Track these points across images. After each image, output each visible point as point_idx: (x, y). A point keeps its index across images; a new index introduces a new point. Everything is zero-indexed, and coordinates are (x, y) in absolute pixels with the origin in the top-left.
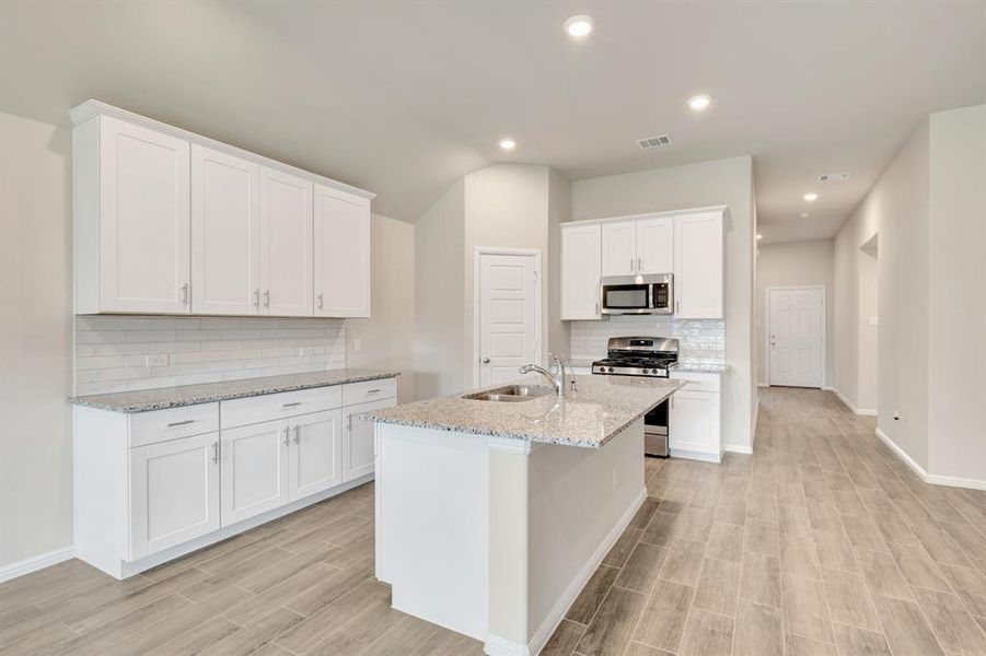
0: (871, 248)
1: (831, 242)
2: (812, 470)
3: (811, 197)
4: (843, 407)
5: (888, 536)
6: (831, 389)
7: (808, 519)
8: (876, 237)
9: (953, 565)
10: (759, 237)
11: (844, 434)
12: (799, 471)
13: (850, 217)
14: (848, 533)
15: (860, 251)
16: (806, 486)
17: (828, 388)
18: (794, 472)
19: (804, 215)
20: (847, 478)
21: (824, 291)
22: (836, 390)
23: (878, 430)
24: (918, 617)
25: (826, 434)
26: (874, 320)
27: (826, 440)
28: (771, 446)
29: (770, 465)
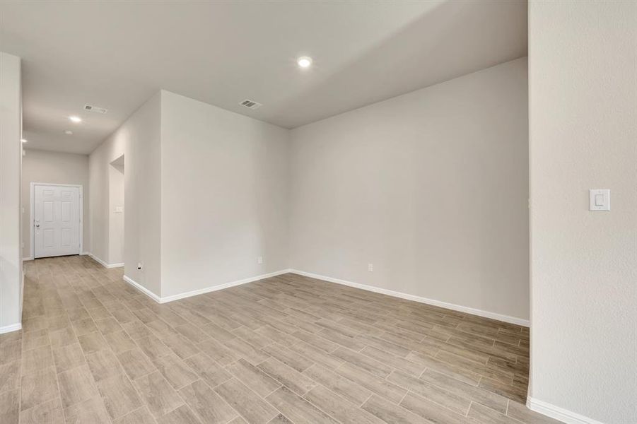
0: (119, 164)
1: (87, 157)
2: (86, 324)
3: (76, 119)
4: (97, 265)
5: (152, 355)
6: (87, 253)
7: (91, 374)
8: (122, 157)
9: (192, 356)
10: (24, 141)
11: (103, 285)
12: (74, 329)
13: (103, 142)
14: (126, 369)
15: (110, 166)
16: (82, 340)
17: (84, 254)
18: (70, 332)
19: (69, 132)
20: (113, 319)
21: (81, 188)
22: (90, 254)
23: (124, 276)
24: (190, 416)
25: (90, 289)
26: (121, 209)
27: (91, 294)
28: (42, 313)
29: (43, 333)
